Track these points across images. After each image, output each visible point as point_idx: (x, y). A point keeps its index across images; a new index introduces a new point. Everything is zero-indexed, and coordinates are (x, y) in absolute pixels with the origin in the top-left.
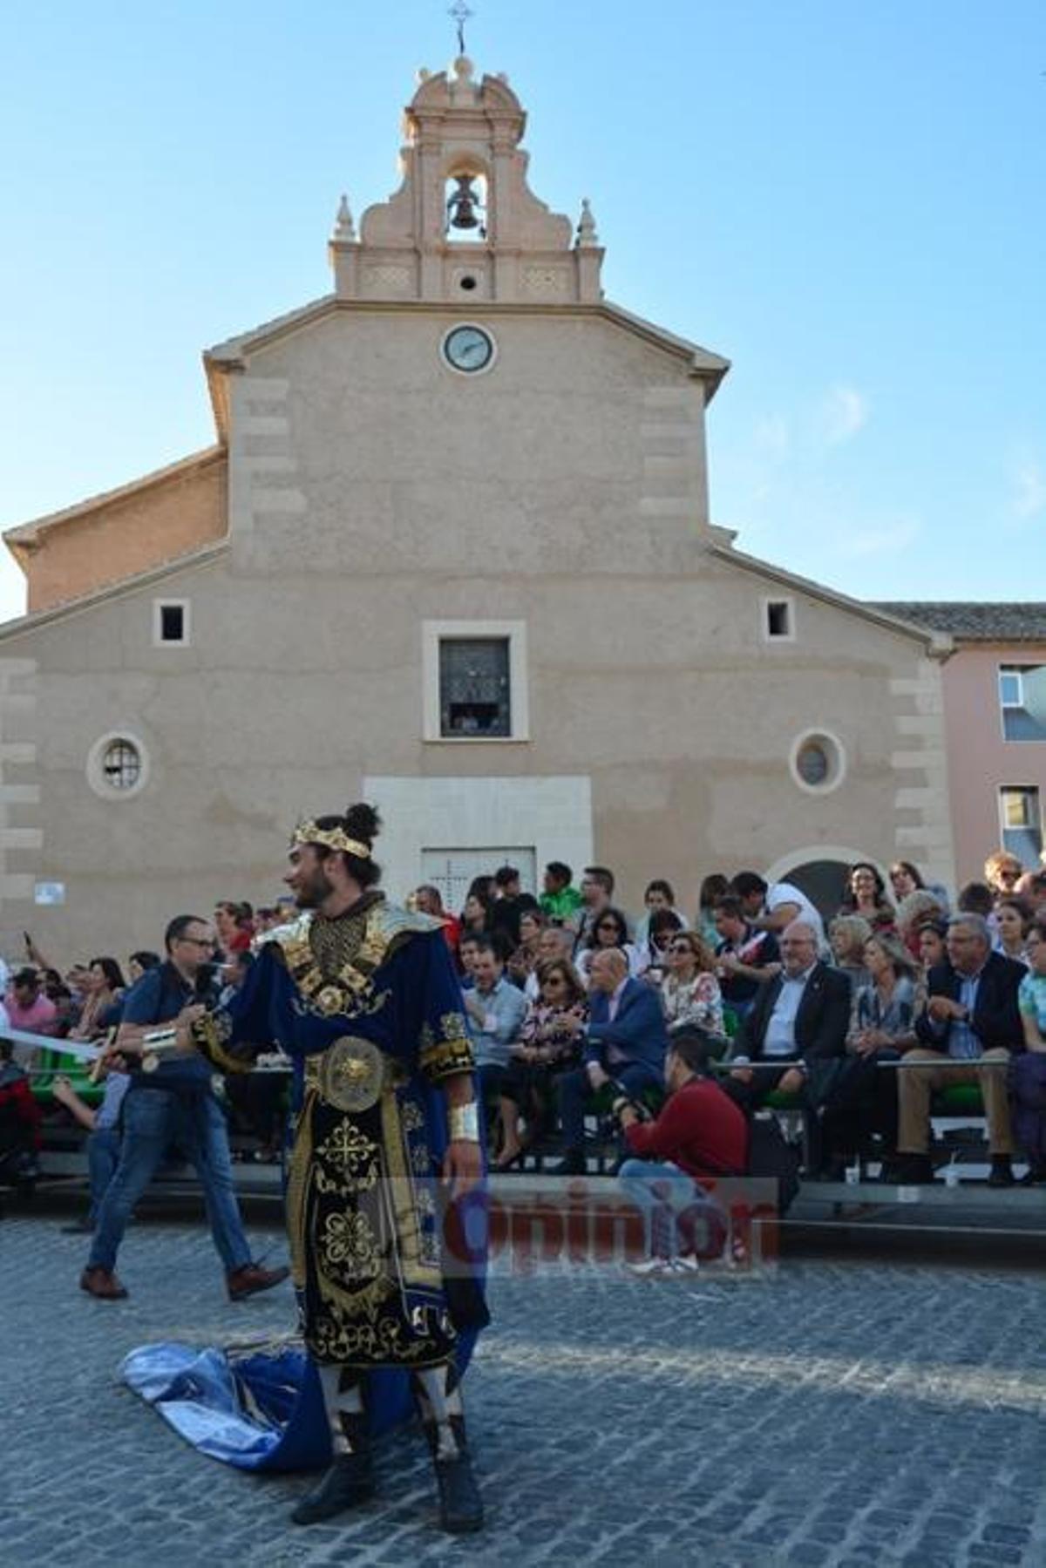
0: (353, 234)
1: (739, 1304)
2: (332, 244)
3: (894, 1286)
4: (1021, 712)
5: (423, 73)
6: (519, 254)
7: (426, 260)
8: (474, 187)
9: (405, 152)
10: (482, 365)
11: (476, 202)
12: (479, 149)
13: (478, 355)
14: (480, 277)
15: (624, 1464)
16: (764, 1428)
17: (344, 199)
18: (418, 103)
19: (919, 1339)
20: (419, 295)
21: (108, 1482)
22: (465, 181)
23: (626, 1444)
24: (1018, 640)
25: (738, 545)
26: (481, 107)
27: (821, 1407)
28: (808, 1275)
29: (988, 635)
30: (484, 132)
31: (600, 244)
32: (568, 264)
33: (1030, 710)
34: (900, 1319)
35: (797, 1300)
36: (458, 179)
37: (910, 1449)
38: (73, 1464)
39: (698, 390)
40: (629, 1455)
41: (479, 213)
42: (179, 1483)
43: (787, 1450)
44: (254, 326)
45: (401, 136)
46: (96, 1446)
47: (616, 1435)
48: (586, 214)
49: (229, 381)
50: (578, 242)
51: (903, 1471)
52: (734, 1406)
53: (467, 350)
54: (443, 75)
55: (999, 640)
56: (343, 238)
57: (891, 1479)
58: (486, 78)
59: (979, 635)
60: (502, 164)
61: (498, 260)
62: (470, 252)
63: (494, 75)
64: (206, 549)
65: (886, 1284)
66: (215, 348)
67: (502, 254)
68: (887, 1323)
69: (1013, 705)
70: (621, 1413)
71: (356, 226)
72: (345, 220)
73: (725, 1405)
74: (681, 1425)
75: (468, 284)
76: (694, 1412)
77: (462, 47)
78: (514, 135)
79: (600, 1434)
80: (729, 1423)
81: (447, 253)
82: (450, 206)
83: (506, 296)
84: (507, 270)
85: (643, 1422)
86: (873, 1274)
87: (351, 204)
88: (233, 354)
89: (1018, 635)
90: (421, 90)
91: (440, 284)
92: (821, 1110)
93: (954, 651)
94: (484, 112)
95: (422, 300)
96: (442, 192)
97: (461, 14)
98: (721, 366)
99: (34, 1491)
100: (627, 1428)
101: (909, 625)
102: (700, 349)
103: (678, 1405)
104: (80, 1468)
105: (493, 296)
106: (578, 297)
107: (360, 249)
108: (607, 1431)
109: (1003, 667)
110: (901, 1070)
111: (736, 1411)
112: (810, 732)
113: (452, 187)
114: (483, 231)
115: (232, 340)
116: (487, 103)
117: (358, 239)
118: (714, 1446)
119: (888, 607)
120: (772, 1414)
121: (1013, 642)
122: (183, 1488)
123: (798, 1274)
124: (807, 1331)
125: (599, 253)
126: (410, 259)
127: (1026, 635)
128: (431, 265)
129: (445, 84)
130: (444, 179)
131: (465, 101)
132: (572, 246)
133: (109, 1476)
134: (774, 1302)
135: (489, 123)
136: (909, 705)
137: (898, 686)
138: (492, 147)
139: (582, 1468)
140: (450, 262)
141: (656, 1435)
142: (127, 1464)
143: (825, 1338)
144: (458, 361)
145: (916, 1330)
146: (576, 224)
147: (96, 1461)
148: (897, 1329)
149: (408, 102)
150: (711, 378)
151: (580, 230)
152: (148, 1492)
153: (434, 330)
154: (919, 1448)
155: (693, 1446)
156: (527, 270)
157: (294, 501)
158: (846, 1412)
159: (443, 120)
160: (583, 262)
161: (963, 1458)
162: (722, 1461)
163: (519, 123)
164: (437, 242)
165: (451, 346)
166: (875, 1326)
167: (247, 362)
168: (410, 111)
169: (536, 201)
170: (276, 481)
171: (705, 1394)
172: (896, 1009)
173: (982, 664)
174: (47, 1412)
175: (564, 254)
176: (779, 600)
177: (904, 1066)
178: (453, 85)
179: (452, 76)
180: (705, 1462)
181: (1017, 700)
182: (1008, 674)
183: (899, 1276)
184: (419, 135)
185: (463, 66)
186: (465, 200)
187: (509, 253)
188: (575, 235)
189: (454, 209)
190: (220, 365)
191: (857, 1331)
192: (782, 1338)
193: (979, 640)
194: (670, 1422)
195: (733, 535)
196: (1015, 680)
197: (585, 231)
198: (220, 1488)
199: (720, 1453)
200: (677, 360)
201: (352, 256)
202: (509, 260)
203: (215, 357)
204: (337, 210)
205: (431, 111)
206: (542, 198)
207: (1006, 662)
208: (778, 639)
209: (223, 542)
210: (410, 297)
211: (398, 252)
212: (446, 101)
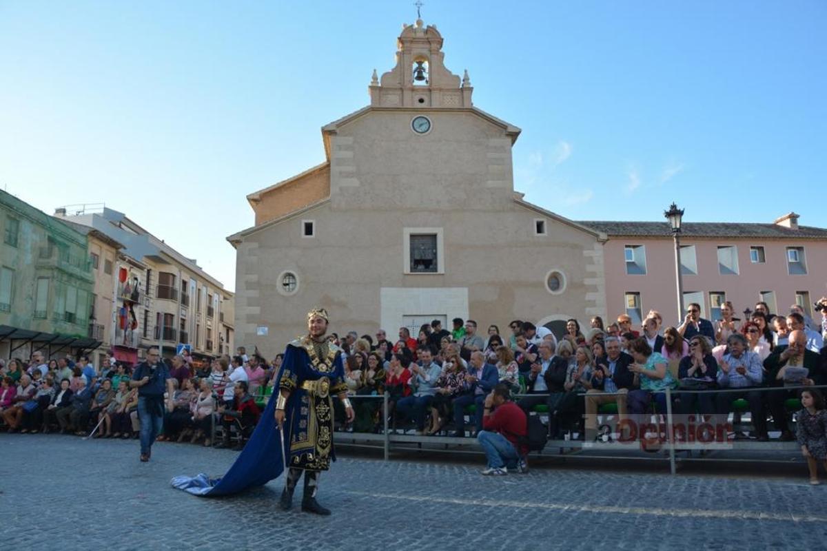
0: (378, 83)
1: (523, 485)
2: (370, 87)
3: (582, 478)
4: (633, 263)
5: (405, 25)
6: (441, 90)
7: (405, 92)
8: (423, 65)
9: (397, 53)
10: (426, 131)
11: (424, 70)
12: (425, 52)
13: (424, 128)
14: (426, 98)
15: (477, 542)
16: (531, 529)
17: (375, 71)
18: (403, 36)
19: (591, 497)
20: (403, 105)
21: (283, 542)
22: (420, 63)
23: (478, 535)
24: (632, 236)
25: (524, 199)
26: (426, 37)
27: (553, 522)
28: (550, 475)
29: (621, 234)
30: (428, 46)
31: (471, 86)
32: (459, 93)
33: (636, 262)
34: (584, 490)
35: (546, 484)
36: (417, 63)
37: (586, 536)
38: (270, 535)
39: (509, 140)
40: (479, 539)
41: (426, 75)
42: (309, 543)
43: (540, 537)
44: (340, 118)
45: (396, 47)
46: (278, 529)
47: (474, 532)
48: (466, 75)
49: (331, 138)
50: (463, 85)
51: (583, 544)
52: (520, 521)
53: (421, 125)
54: (412, 26)
55: (625, 236)
56: (374, 85)
57: (579, 546)
58: (428, 27)
59: (617, 234)
60: (434, 57)
61: (433, 92)
62: (422, 89)
63: (431, 25)
64: (322, 201)
65: (580, 478)
66: (326, 126)
68: (579, 492)
69: (630, 261)
70: (477, 524)
71: (379, 80)
72: (375, 78)
73: (516, 521)
74: (499, 528)
75: (421, 101)
76: (503, 523)
77: (419, 16)
78: (439, 46)
79: (468, 531)
80: (518, 527)
81: (413, 89)
82: (414, 72)
83: (435, 105)
84: (436, 95)
85: (485, 527)
86: (574, 474)
87: (377, 72)
88: (333, 128)
89: (632, 234)
90: (404, 31)
91: (411, 101)
92: (555, 412)
93: (608, 240)
94: (428, 39)
95: (405, 107)
96: (412, 67)
97: (419, 5)
98: (517, 131)
99: (257, 543)
100: (478, 529)
101: (590, 230)
102: (511, 125)
103: (499, 521)
104: (272, 537)
105: (431, 105)
106: (463, 105)
107: (380, 89)
108: (471, 530)
109: (627, 246)
110: (586, 397)
111: (521, 523)
112: (552, 271)
113: (415, 65)
114: (427, 82)
115: (332, 123)
116: (429, 35)
117: (380, 85)
118: (512, 535)
119: (582, 223)
120: (534, 524)
121: (630, 237)
122: (310, 546)
123: (546, 474)
124: (548, 495)
125: (471, 89)
126: (400, 92)
127: (635, 234)
128: (407, 94)
129: (413, 29)
130: (412, 63)
131: (420, 35)
132: (461, 87)
133: (283, 540)
134: (536, 484)
135: (429, 43)
136: (590, 261)
137: (586, 253)
138: (430, 51)
139: (461, 543)
140: (414, 93)
141: (490, 532)
142: (290, 536)
143: (555, 497)
144: (418, 130)
145: (590, 494)
146: (462, 79)
147: (278, 535)
148: (583, 493)
149: (399, 36)
150: (514, 135)
151: (464, 80)
152: (297, 546)
153: (407, 118)
154: (590, 536)
155: (504, 535)
156: (443, 95)
157: (355, 182)
158: (562, 523)
159: (412, 42)
160: (466, 93)
161: (606, 539)
162: (515, 540)
163: (441, 42)
164: (409, 86)
165: (415, 123)
166: (574, 493)
167: (338, 131)
168: (400, 39)
169: (447, 70)
170: (349, 175)
171: (509, 517)
172: (585, 375)
173: (618, 245)
174: (261, 517)
175: (458, 90)
176: (540, 220)
177: (588, 395)
178: (416, 29)
179: (416, 26)
180: (508, 541)
181: (632, 259)
182: (628, 249)
183: (584, 475)
184: (403, 47)
185: (419, 23)
186: (420, 70)
187: (437, 89)
188: (462, 82)
189: (416, 74)
190: (328, 132)
191: (568, 495)
192: (539, 497)
193: (617, 236)
194: (495, 527)
195: (523, 195)
196: (631, 252)
197: (466, 82)
198: (323, 546)
199: (514, 537)
200: (501, 129)
201: (378, 91)
202: (438, 91)
203: (326, 129)
204: (372, 75)
205: (408, 39)
206: (449, 69)
207: (628, 244)
208: (539, 234)
209: (328, 198)
210: (399, 106)
211: (395, 89)
212: (413, 35)
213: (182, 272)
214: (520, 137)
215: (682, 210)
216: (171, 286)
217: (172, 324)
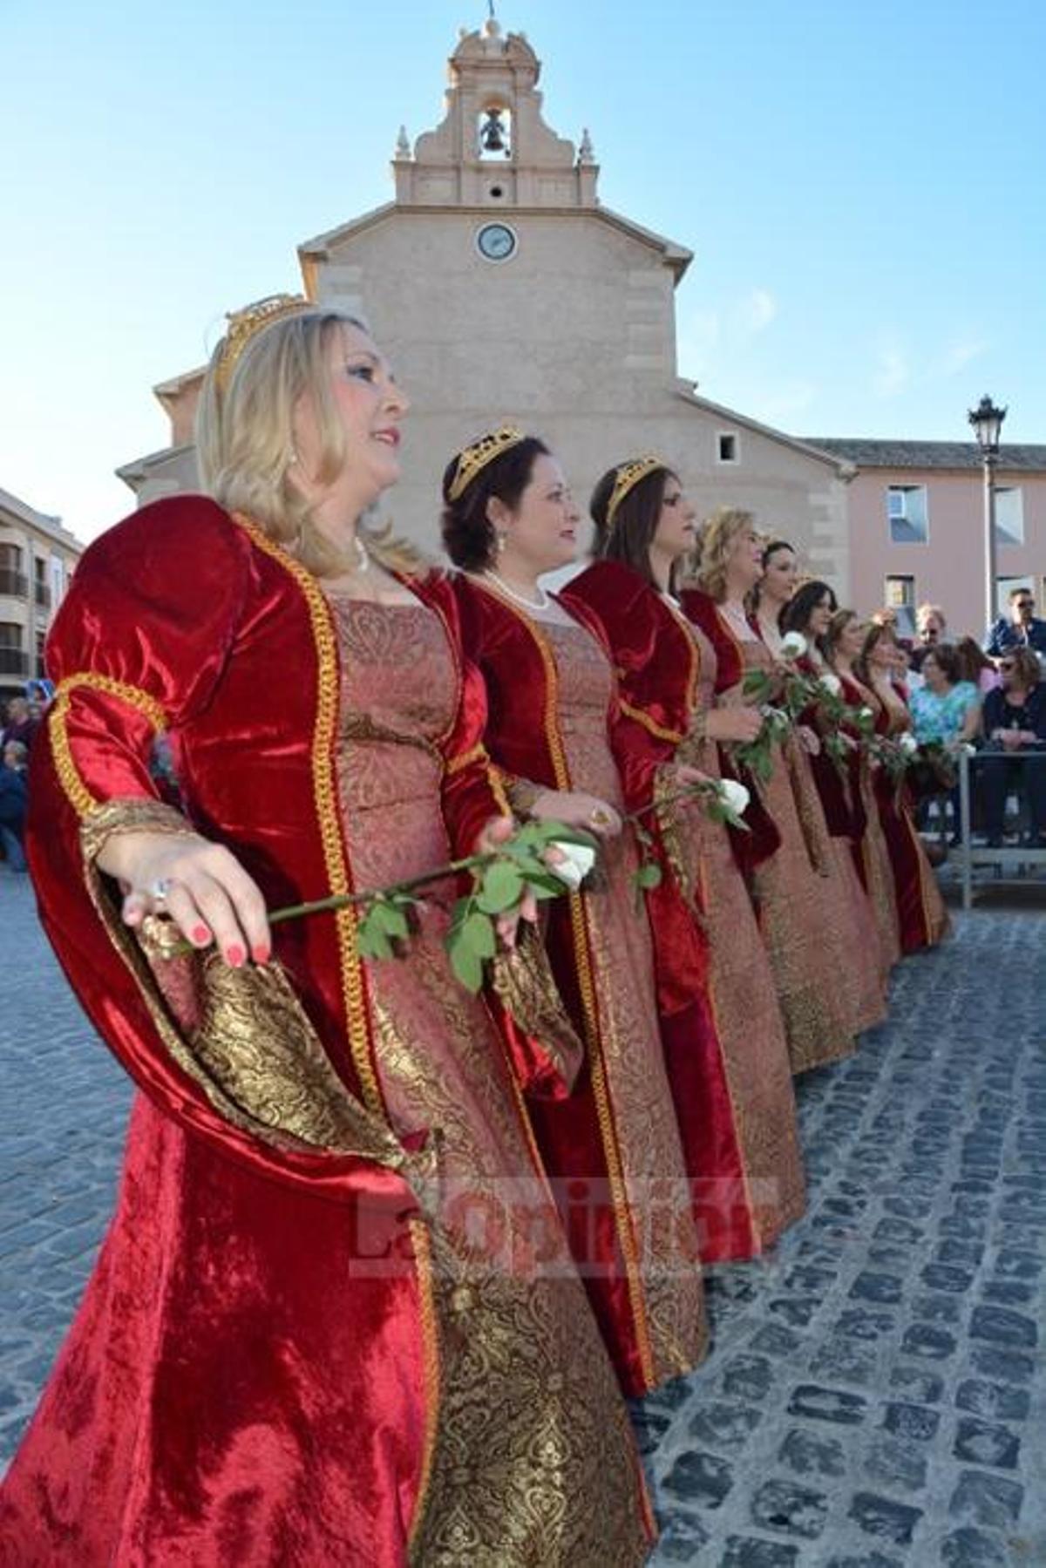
0: (409, 155)
2: (394, 163)
4: (904, 521)
5: (462, 32)
6: (534, 170)
7: (464, 174)
8: (500, 119)
9: (449, 93)
10: (506, 255)
11: (503, 129)
12: (504, 90)
13: (502, 248)
14: (505, 188)
17: (403, 129)
18: (459, 55)
20: (459, 200)
22: (494, 114)
24: (903, 468)
25: (697, 392)
26: (506, 58)
29: (881, 463)
30: (508, 77)
31: (596, 162)
32: (571, 177)
33: (910, 520)
36: (488, 113)
39: (670, 274)
41: (505, 139)
45: (446, 80)
48: (586, 140)
49: (318, 269)
50: (579, 161)
53: (496, 243)
54: (477, 33)
55: (890, 467)
56: (403, 158)
58: (510, 36)
59: (873, 463)
60: (522, 100)
61: (520, 174)
62: (498, 168)
63: (516, 32)
66: (308, 243)
67: (522, 169)
69: (896, 516)
71: (412, 149)
72: (403, 145)
75: (496, 193)
77: (492, 12)
78: (532, 78)
81: (480, 169)
82: (482, 134)
83: (523, 202)
84: (526, 182)
87: (408, 133)
88: (320, 248)
89: (903, 464)
90: (461, 45)
91: (475, 192)
93: (856, 474)
94: (509, 61)
95: (464, 205)
96: (475, 121)
98: (687, 257)
101: (825, 454)
102: (670, 243)
105: (515, 201)
106: (579, 202)
107: (414, 166)
109: (893, 488)
113: (484, 119)
114: (508, 153)
115: (319, 238)
116: (510, 56)
117: (413, 159)
119: (808, 441)
121: (899, 469)
125: (596, 169)
126: (452, 174)
127: (909, 464)
128: (468, 178)
129: (479, 40)
130: (478, 112)
131: (494, 53)
132: (575, 163)
135: (512, 70)
136: (822, 513)
137: (815, 499)
138: (515, 88)
140: (483, 176)
144: (488, 252)
146: (578, 146)
149: (451, 55)
150: (679, 265)
151: (581, 151)
153: (469, 228)
156: (541, 181)
159: (476, 68)
160: (584, 177)
163: (535, 70)
164: (473, 161)
165: (484, 238)
167: (330, 253)
168: (452, 61)
169: (548, 130)
173: (876, 485)
175: (568, 170)
176: (727, 433)
178: (485, 41)
179: (485, 34)
181: (899, 511)
182: (895, 493)
184: (459, 79)
185: (492, 27)
186: (494, 129)
188: (577, 155)
189: (486, 137)
190: (310, 257)
193: (876, 467)
195: (695, 386)
196: (899, 499)
197: (585, 154)
200: (655, 252)
201: (408, 173)
202: (528, 174)
203: (306, 250)
204: (395, 140)
205: (469, 62)
207: (895, 484)
208: (727, 462)
210: (453, 203)
211: (443, 168)
212: (480, 53)
213: (35, 542)
214: (690, 268)
215: (1002, 408)
216: (12, 568)
217: (19, 643)
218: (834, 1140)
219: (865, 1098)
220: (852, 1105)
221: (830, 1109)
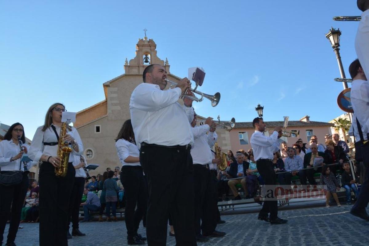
0: (128, 64)
2: (125, 66)
4: (243, 140)
5: (139, 39)
7: (140, 68)
8: (148, 56)
9: (136, 51)
11: (148, 58)
12: (149, 50)
17: (126, 59)
18: (139, 43)
22: (146, 55)
29: (237, 127)
30: (150, 48)
31: (169, 65)
33: (244, 140)
41: (149, 60)
44: (111, 79)
45: (136, 48)
48: (167, 60)
49: (107, 88)
54: (142, 39)
56: (126, 65)
58: (150, 40)
60: (153, 53)
63: (151, 39)
64: (104, 116)
66: (105, 83)
71: (128, 63)
72: (127, 62)
77: (146, 35)
78: (155, 48)
88: (108, 84)
90: (139, 42)
93: (231, 130)
94: (149, 45)
95: (140, 74)
96: (143, 57)
97: (145, 30)
107: (129, 66)
109: (240, 133)
113: (144, 56)
114: (149, 63)
115: (108, 82)
116: (150, 43)
117: (129, 65)
121: (241, 128)
126: (137, 68)
127: (243, 127)
129: (143, 41)
131: (146, 43)
132: (164, 65)
135: (150, 46)
136: (224, 139)
137: (222, 136)
138: (151, 50)
146: (165, 61)
149: (137, 44)
151: (166, 62)
157: (119, 108)
159: (143, 46)
163: (155, 46)
164: (142, 65)
167: (110, 85)
168: (137, 45)
169: (158, 58)
170: (116, 105)
173: (236, 132)
179: (144, 39)
181: (242, 138)
182: (240, 134)
184: (139, 48)
185: (146, 38)
186: (146, 58)
188: (165, 63)
189: (145, 60)
190: (106, 86)
193: (235, 128)
196: (242, 135)
197: (167, 63)
201: (128, 68)
203: (105, 84)
204: (125, 60)
205: (141, 45)
206: (159, 58)
207: (240, 132)
209: (107, 115)
210: (138, 74)
211: (136, 66)
212: (143, 43)
218: (248, 243)
219: (253, 237)
220: (251, 238)
221: (244, 240)
